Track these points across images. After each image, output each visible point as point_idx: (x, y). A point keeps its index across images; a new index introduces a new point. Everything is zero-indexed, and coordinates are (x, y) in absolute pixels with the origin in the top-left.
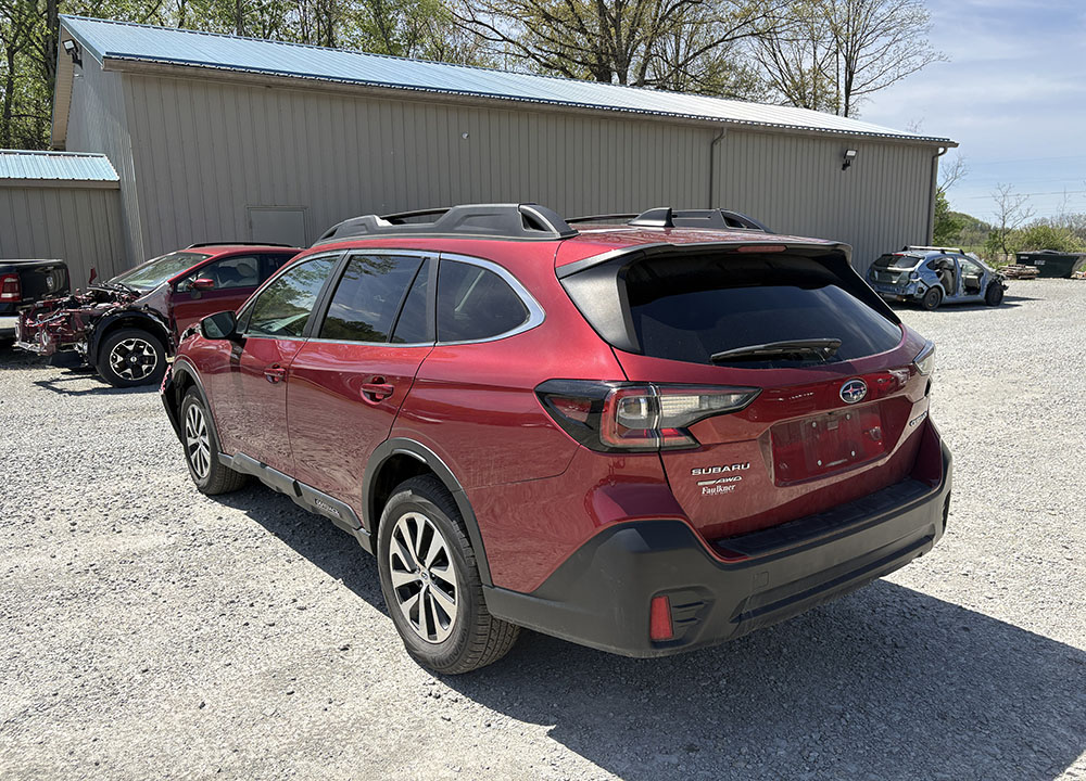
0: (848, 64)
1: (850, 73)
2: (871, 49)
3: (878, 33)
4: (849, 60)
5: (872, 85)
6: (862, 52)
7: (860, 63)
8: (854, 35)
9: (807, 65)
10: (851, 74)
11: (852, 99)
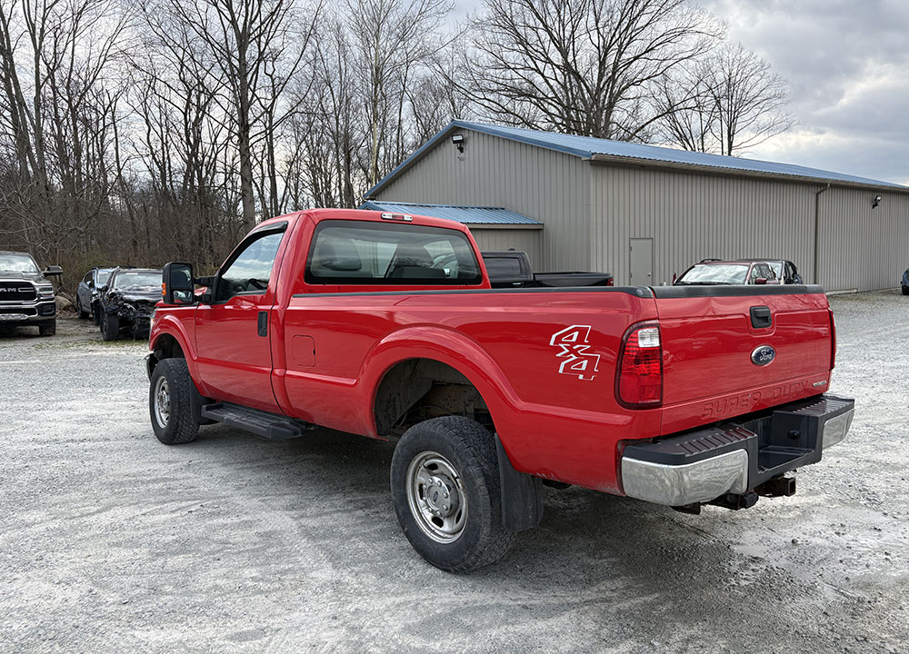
0: (730, 129)
4: (731, 124)
10: (732, 136)
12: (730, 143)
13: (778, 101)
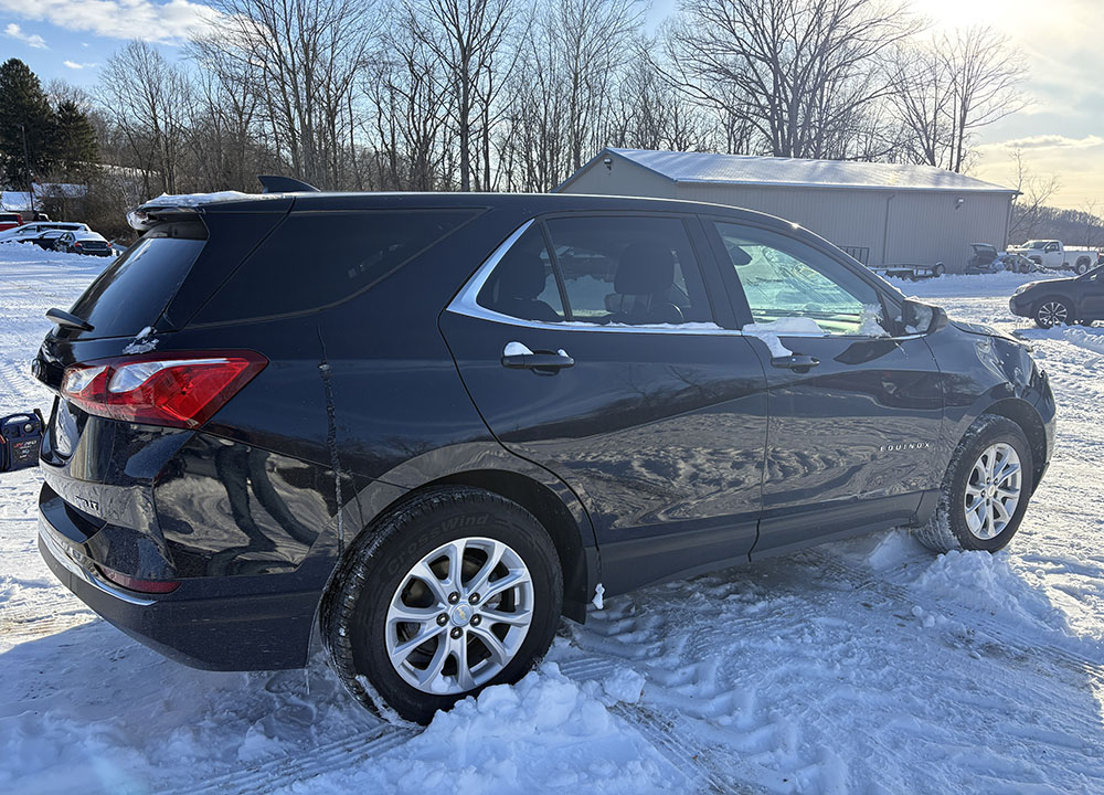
0: (963, 105)
1: (965, 109)
2: (983, 93)
3: (990, 78)
4: (965, 100)
5: (982, 121)
7: (973, 103)
8: (969, 82)
9: (930, 103)
11: (965, 130)
12: (963, 119)
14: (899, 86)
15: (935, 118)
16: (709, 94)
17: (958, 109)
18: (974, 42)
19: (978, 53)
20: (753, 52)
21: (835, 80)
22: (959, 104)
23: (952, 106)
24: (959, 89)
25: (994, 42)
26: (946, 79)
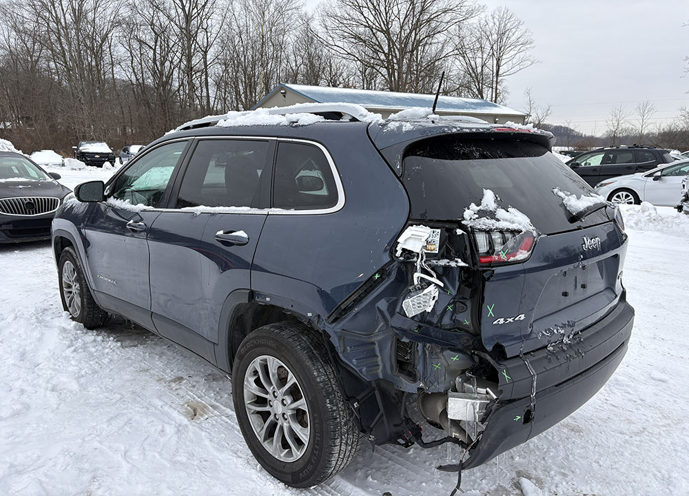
0: (497, 63)
1: (498, 66)
2: (508, 55)
3: (512, 47)
4: (498, 60)
5: (508, 73)
6: (504, 57)
7: (503, 62)
8: (500, 49)
9: (479, 61)
10: (499, 68)
11: (500, 78)
12: (498, 72)
13: (528, 46)
14: (461, 51)
15: (482, 71)
16: (349, 51)
17: (495, 65)
18: (503, 25)
19: (505, 32)
20: (374, 26)
21: (425, 46)
22: (495, 62)
23: (491, 63)
24: (495, 53)
25: (514, 25)
26: (488, 47)
